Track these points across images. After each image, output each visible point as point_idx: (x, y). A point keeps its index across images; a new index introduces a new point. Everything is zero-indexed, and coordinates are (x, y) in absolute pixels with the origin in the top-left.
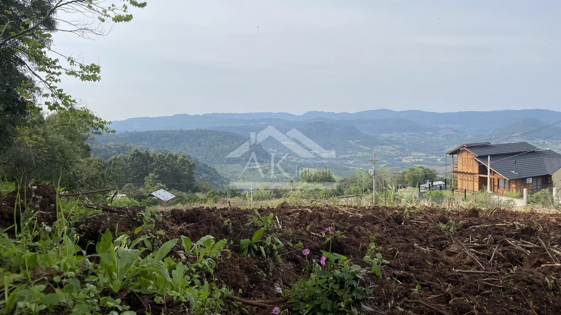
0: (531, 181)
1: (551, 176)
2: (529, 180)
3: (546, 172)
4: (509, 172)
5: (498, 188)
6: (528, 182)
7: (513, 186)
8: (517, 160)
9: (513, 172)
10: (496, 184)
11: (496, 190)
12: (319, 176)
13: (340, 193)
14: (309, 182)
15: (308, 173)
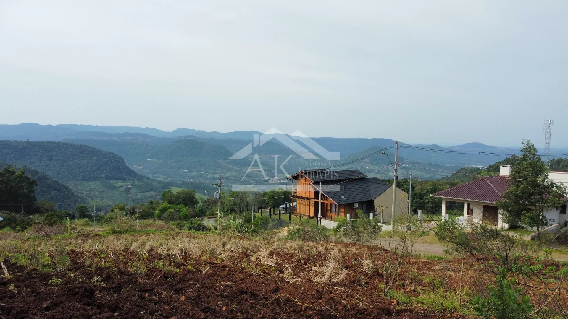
0: (357, 206)
1: (373, 201)
2: (356, 205)
3: (370, 197)
4: (339, 198)
5: (331, 212)
6: (355, 207)
7: (343, 210)
8: (346, 186)
9: (343, 197)
10: (329, 208)
11: (328, 215)
12: (181, 196)
13: (201, 214)
14: (170, 202)
15: (169, 194)
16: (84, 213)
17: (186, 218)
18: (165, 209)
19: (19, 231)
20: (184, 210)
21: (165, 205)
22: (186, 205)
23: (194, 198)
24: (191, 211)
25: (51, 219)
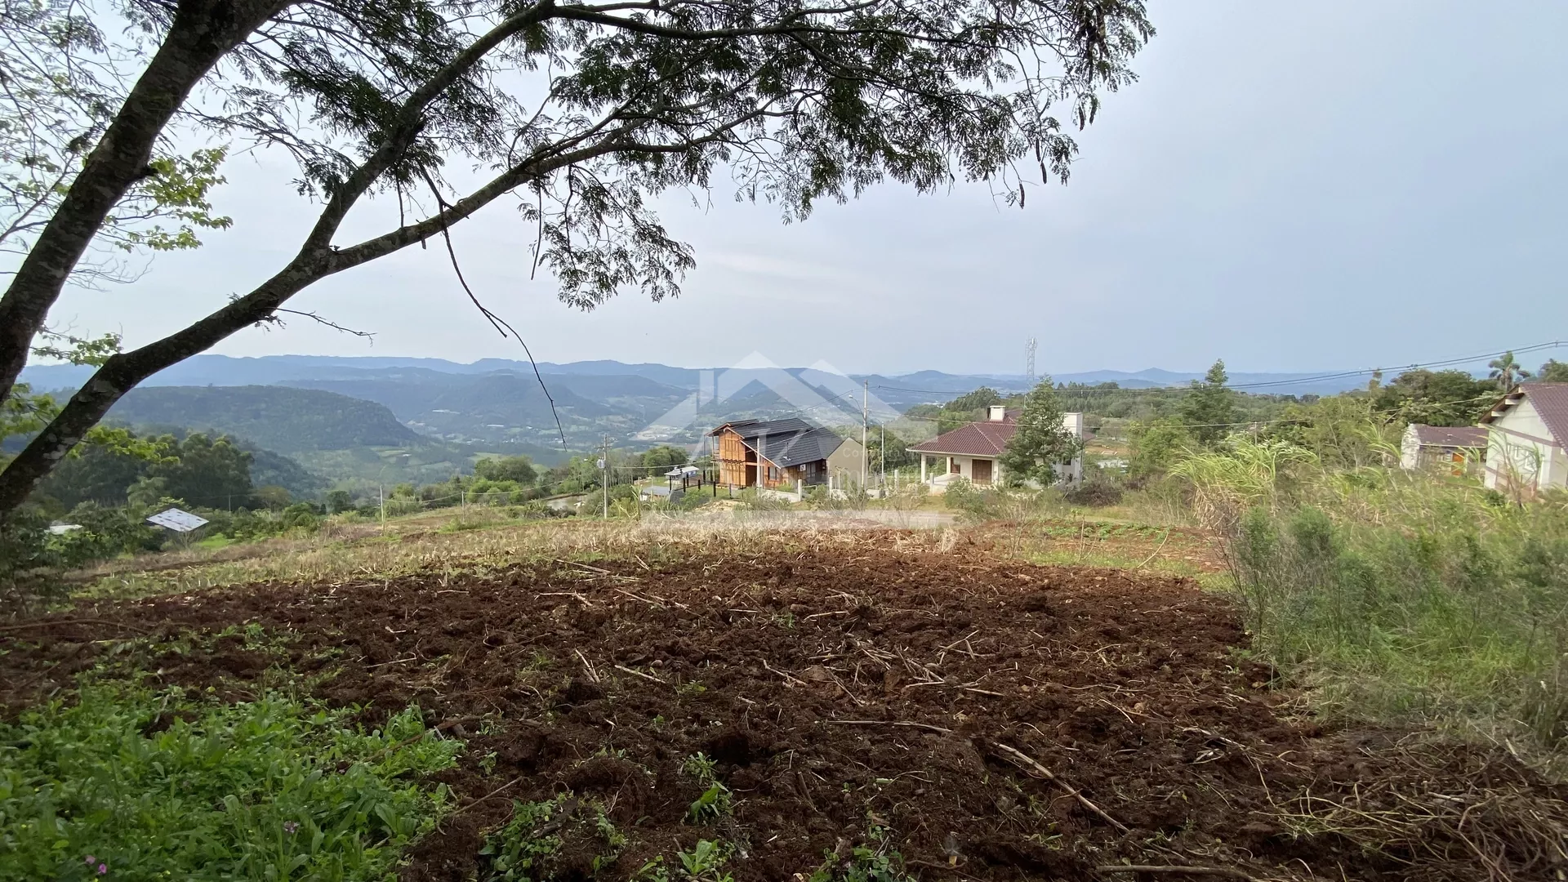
0: (805, 469)
1: (825, 461)
2: (804, 467)
3: (819, 456)
4: (781, 458)
5: (769, 479)
6: (803, 470)
7: (786, 475)
9: (786, 457)
10: (767, 474)
11: (766, 482)
12: (509, 467)
13: (545, 493)
14: (490, 477)
15: (487, 464)
16: (341, 503)
17: (520, 500)
18: (483, 490)
19: (241, 540)
20: (517, 489)
21: (483, 481)
22: (516, 480)
23: (529, 469)
24: (527, 489)
25: (297, 516)
